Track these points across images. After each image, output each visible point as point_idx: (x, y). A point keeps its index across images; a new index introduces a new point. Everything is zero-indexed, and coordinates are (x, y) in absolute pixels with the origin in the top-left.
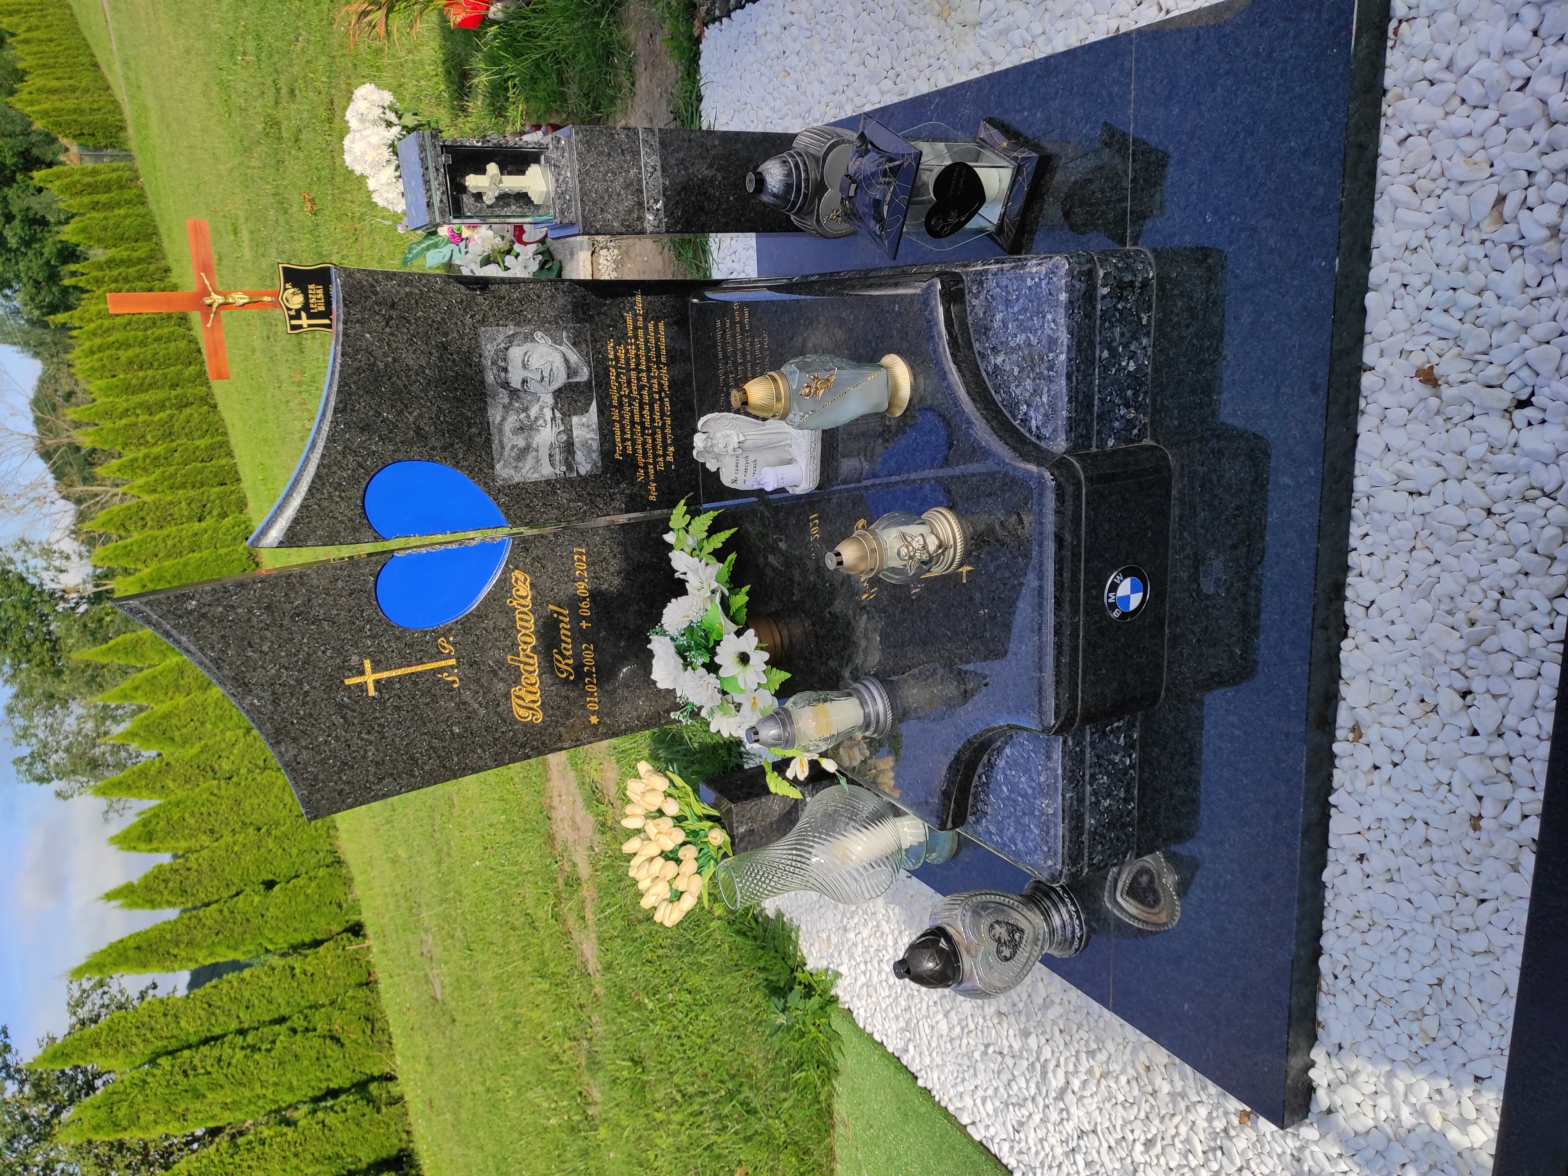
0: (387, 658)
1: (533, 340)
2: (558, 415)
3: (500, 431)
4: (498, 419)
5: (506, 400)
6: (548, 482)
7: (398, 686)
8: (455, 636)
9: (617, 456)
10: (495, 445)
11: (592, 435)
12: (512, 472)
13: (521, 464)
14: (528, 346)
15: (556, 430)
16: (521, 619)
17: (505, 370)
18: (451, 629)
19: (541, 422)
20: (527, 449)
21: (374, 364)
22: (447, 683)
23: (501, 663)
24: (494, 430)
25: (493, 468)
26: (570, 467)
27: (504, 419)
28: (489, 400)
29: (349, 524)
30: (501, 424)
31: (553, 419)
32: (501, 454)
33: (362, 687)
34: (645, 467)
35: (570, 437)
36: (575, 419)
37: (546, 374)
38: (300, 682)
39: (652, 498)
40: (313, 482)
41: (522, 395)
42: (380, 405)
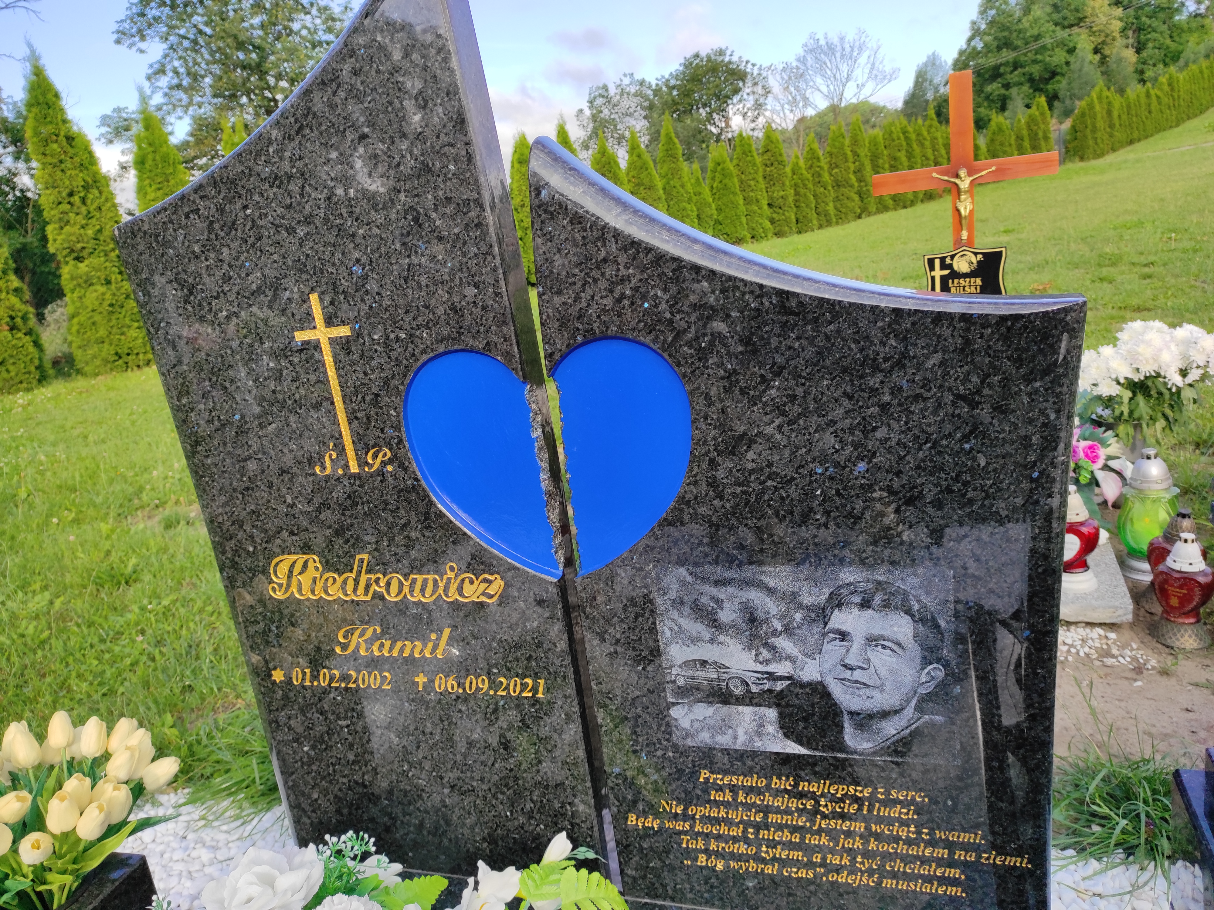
0: (352, 364)
1: (926, 662)
2: (780, 686)
3: (747, 583)
4: (772, 582)
5: (806, 599)
6: (656, 653)
7: (313, 378)
8: (394, 475)
9: (704, 774)
10: (720, 572)
11: (742, 738)
12: (672, 595)
13: (687, 610)
14: (914, 650)
15: (751, 678)
16: (425, 582)
17: (865, 604)
18: (405, 469)
19: (765, 654)
20: (715, 624)
21: (876, 369)
22: (321, 457)
23: (357, 544)
24: (750, 571)
25: (682, 562)
26: (683, 692)
27: (771, 591)
28: (806, 569)
29: (574, 311)
30: (761, 586)
31: (772, 676)
32: (705, 580)
33: (307, 320)
34: (685, 817)
35: (740, 701)
36: (772, 714)
37: (858, 675)
38: (308, 220)
39: (632, 819)
40: (649, 249)
41: (818, 628)
42: (796, 376)
